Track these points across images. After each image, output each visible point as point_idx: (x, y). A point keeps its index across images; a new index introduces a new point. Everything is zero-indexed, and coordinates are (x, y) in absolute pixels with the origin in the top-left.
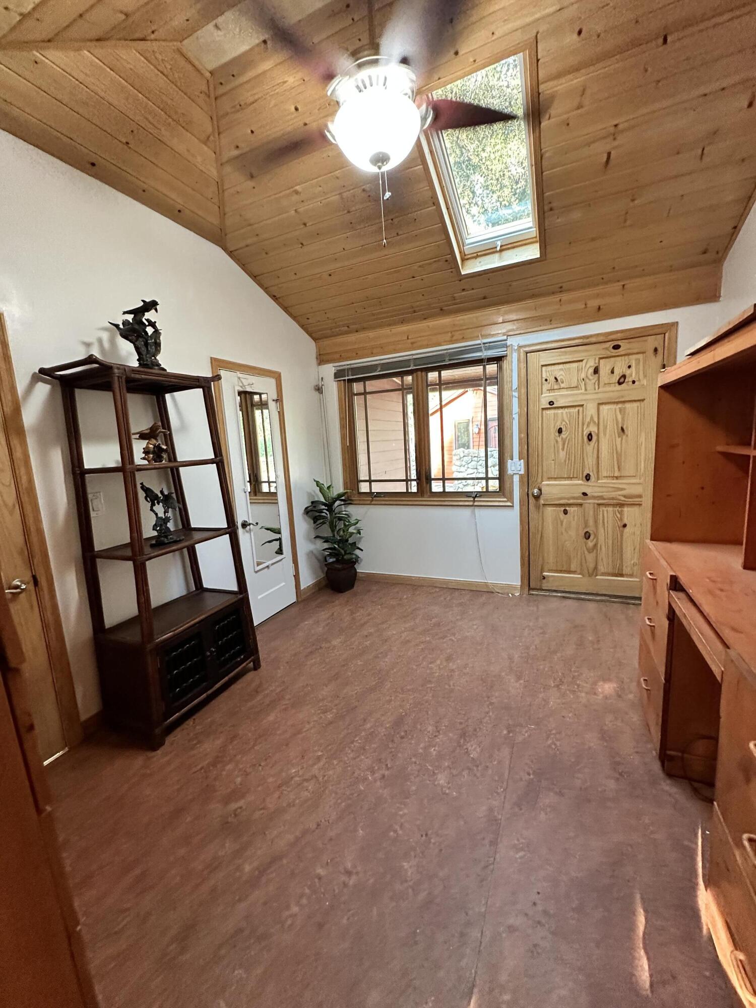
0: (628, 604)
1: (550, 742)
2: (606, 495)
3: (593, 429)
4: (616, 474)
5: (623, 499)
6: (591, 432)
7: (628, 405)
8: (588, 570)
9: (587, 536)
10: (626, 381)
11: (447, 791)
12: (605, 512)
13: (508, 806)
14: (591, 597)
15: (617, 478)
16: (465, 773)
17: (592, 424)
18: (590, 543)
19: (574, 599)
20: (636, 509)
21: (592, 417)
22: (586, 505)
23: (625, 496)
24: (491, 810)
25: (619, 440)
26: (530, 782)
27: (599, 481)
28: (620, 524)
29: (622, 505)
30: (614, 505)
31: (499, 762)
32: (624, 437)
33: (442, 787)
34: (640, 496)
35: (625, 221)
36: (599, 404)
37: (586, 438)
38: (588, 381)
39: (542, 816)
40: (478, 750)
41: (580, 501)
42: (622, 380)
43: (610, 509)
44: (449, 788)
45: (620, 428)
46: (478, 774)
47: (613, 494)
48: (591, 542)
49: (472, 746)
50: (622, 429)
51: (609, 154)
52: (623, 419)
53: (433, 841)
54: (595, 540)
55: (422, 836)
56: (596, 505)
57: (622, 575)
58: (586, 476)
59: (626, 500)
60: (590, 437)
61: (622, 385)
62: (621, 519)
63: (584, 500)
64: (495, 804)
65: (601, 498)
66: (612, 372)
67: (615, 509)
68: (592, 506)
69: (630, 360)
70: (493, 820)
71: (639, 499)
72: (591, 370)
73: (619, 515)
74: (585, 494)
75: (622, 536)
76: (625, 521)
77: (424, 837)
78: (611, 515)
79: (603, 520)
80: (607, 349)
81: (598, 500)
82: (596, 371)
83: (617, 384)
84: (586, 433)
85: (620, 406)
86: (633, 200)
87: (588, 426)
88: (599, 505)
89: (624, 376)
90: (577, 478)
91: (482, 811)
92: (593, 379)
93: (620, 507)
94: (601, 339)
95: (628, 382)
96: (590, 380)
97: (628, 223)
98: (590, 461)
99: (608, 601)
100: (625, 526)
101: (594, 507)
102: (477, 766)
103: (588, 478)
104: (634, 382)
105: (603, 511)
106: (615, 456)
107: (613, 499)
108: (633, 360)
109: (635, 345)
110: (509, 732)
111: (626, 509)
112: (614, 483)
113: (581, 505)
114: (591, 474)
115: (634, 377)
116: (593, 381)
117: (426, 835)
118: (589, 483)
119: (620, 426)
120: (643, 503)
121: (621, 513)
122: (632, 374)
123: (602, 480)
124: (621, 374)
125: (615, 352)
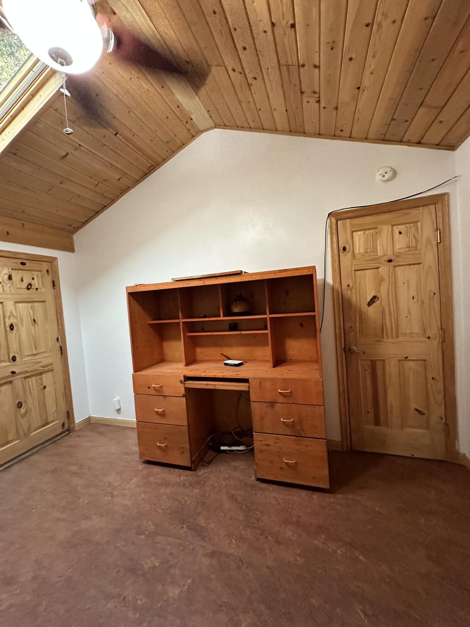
0: (55, 441)
1: (160, 511)
2: (29, 369)
3: (13, 321)
4: (34, 353)
5: (41, 368)
6: (12, 323)
7: (35, 304)
8: (24, 432)
9: (20, 405)
10: (32, 287)
11: (186, 587)
12: (30, 383)
13: (204, 544)
14: (29, 453)
15: (35, 355)
16: (172, 571)
17: (12, 317)
18: (23, 410)
19: (16, 463)
20: (50, 374)
21: (11, 312)
22: (16, 381)
23: (43, 367)
24: (206, 555)
25: (33, 328)
26: (188, 527)
27: (23, 360)
28: (42, 387)
29: (41, 374)
30: (36, 375)
31: (169, 544)
32: (36, 326)
33: (181, 592)
34: (51, 364)
35: (49, 190)
36: (16, 302)
37: (8, 329)
38: (4, 284)
39: (212, 525)
40: (153, 558)
41: (10, 379)
42: (29, 287)
43: (34, 378)
44: (184, 585)
45: (33, 320)
46: (176, 560)
47: (36, 367)
48: (24, 408)
49: (148, 563)
50: (34, 320)
51: (68, 154)
52: (34, 314)
53: (226, 600)
54: (26, 407)
55: (222, 610)
56: (23, 379)
57: (48, 424)
58: (13, 358)
59: (44, 369)
60: (12, 328)
61: (30, 290)
62: (41, 384)
63: (14, 377)
64: (201, 552)
65: (27, 372)
66: (22, 281)
67: (37, 378)
68: (20, 380)
69: (33, 275)
70: (213, 554)
71: (52, 367)
72: (6, 277)
73: (40, 381)
74: (13, 373)
75: (44, 394)
76: (45, 384)
77: (223, 608)
78: (34, 382)
79: (30, 389)
80: (17, 263)
81: (24, 374)
82: (10, 278)
83: (26, 289)
84: (8, 324)
85: (30, 304)
86: (61, 183)
87: (9, 317)
88: (25, 378)
89: (30, 284)
90: (4, 361)
91: (206, 561)
92: (9, 283)
93: (40, 376)
94: (11, 255)
95: (33, 288)
96: (5, 283)
97: (50, 192)
98: (14, 347)
99: (43, 448)
100: (45, 387)
101: (22, 380)
102: (168, 561)
103: (14, 359)
104: (37, 289)
105: (29, 382)
106: (32, 340)
107: (35, 370)
108: (35, 274)
109: (35, 265)
110: (144, 534)
111: (44, 376)
112: (34, 359)
113: (11, 382)
114: (16, 355)
115: (37, 286)
116: (9, 285)
117: (221, 606)
118: (16, 363)
119: (32, 318)
120: (54, 368)
121: (41, 379)
122: (35, 283)
123: (25, 358)
124: (28, 283)
125: (22, 267)
